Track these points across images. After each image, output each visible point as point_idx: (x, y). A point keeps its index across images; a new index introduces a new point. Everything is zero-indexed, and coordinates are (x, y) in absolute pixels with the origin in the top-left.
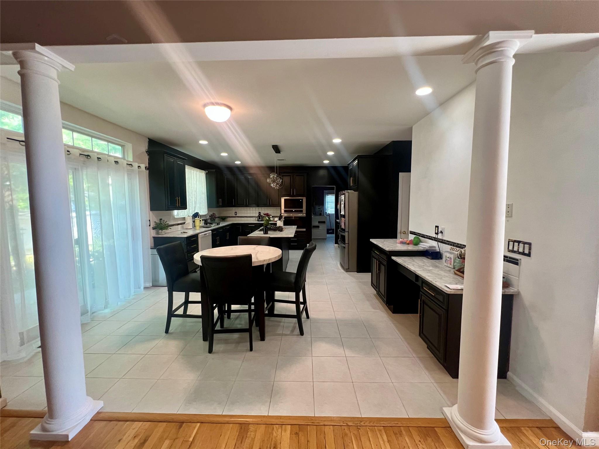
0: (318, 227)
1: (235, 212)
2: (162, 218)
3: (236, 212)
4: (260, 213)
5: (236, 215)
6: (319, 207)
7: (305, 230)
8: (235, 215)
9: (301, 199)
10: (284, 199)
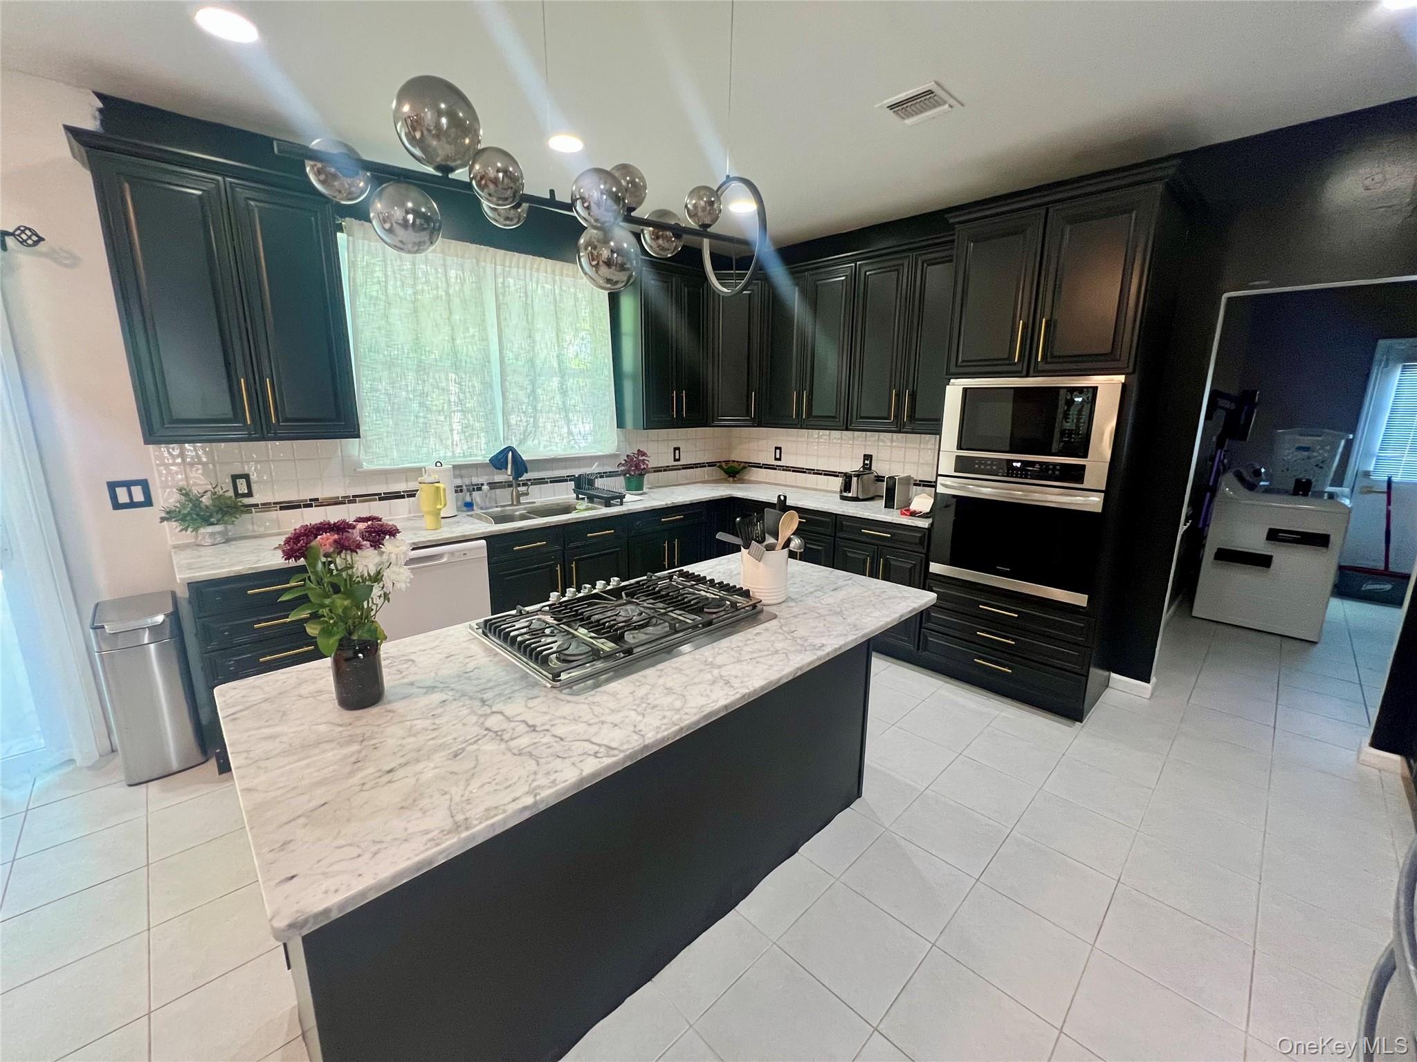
0: (1264, 561)
1: (776, 448)
2: (246, 470)
3: (780, 449)
4: (868, 457)
5: (780, 459)
6: (1306, 441)
7: (1080, 600)
8: (776, 459)
9: (1081, 390)
10: (965, 390)
